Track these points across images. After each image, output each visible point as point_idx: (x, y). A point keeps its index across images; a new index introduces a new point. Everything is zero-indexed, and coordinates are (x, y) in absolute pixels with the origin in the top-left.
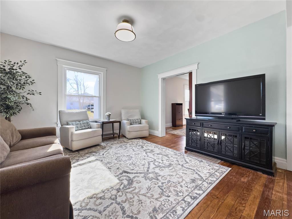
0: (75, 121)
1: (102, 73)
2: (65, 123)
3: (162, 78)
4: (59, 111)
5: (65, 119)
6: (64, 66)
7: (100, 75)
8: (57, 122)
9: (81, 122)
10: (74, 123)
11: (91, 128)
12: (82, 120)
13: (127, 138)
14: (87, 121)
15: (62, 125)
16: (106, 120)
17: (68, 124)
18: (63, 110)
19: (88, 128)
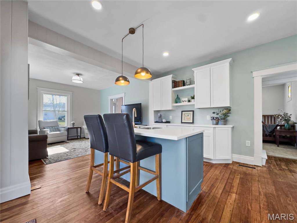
0: (50, 127)
1: (69, 95)
2: (43, 128)
3: (110, 99)
4: (39, 121)
5: (43, 125)
6: (42, 92)
7: (68, 96)
8: (37, 128)
9: (54, 128)
10: (49, 128)
11: (60, 131)
12: (54, 127)
13: (86, 138)
14: (58, 127)
15: (40, 130)
16: (72, 127)
17: (44, 129)
18: (41, 120)
19: (58, 131)
